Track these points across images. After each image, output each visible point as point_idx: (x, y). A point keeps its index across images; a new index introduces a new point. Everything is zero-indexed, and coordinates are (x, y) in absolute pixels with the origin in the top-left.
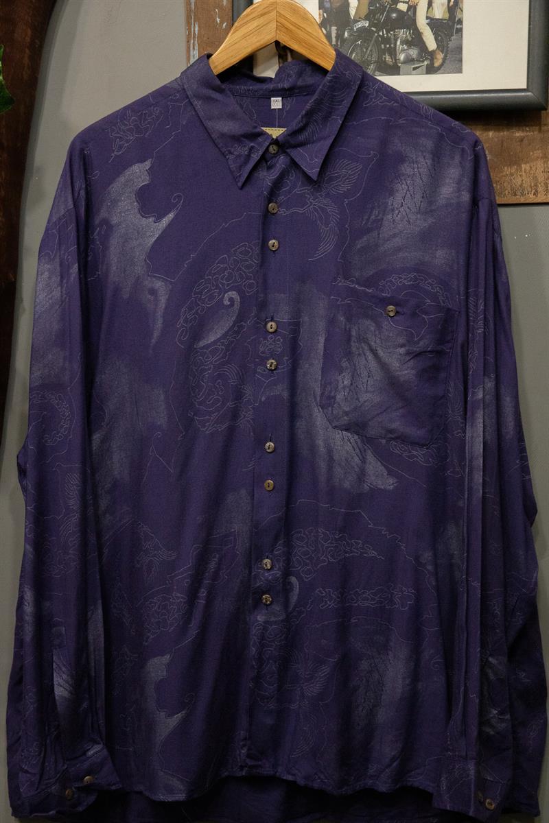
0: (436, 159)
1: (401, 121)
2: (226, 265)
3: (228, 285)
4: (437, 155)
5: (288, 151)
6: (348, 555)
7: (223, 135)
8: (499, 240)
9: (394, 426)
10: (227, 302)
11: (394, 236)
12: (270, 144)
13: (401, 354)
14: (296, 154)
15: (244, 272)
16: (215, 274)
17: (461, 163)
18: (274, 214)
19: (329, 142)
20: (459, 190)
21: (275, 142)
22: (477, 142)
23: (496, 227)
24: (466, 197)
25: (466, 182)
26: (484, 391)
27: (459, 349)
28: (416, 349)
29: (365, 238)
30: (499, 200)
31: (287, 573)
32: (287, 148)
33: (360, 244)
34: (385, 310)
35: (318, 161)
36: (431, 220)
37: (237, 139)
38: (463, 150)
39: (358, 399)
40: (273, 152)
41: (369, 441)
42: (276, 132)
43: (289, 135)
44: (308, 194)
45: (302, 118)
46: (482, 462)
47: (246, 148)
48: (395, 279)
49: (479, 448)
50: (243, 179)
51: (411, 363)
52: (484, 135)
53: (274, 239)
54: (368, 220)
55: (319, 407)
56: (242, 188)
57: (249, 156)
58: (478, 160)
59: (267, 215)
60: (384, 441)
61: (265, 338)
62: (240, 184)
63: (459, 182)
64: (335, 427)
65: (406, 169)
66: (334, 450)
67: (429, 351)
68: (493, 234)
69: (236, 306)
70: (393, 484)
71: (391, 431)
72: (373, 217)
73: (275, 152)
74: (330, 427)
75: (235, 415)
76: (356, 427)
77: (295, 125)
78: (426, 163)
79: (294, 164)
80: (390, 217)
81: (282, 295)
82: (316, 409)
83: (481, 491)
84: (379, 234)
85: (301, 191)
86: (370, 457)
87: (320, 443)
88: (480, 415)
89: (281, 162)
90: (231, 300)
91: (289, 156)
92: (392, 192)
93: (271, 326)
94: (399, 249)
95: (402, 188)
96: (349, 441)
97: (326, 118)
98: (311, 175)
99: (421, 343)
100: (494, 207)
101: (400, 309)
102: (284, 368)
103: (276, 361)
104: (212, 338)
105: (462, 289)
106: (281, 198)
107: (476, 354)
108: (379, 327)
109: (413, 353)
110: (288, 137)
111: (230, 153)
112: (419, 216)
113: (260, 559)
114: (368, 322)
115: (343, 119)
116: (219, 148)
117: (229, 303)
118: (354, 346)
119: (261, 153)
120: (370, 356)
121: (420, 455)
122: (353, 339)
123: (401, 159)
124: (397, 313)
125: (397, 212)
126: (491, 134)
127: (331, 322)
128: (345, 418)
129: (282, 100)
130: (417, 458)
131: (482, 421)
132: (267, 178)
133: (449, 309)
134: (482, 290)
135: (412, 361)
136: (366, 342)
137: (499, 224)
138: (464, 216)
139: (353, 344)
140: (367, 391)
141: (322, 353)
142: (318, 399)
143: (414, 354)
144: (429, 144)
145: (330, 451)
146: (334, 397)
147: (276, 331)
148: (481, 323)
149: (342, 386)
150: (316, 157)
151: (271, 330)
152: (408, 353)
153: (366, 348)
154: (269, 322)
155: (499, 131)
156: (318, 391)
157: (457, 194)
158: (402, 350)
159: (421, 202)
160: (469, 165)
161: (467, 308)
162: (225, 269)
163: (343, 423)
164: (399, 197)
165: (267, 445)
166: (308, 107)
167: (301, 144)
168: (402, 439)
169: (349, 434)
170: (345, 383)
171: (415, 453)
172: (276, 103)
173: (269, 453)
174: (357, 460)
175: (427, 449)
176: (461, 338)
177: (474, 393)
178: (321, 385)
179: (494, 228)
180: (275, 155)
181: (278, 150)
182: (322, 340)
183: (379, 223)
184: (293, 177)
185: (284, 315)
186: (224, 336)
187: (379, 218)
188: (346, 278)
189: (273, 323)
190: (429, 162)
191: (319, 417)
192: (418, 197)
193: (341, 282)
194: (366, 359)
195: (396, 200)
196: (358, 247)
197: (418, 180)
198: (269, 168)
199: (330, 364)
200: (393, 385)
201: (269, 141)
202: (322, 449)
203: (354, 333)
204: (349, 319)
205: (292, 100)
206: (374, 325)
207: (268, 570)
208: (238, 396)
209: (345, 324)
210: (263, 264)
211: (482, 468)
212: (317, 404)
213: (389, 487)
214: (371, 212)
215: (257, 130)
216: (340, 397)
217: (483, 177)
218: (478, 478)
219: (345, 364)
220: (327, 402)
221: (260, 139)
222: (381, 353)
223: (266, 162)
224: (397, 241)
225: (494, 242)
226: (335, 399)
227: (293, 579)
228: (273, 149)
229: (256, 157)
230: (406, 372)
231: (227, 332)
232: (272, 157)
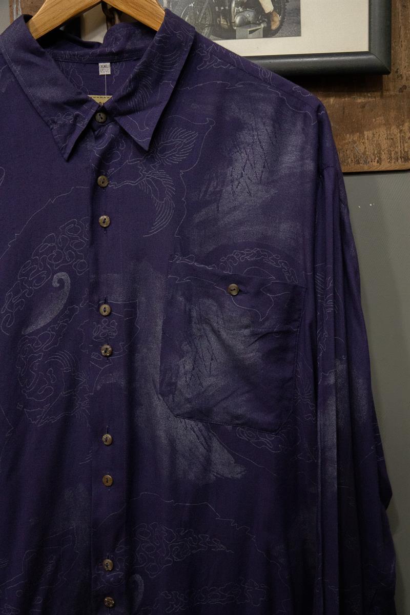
0: (277, 126)
1: (239, 86)
2: (54, 244)
3: (58, 265)
4: (278, 121)
5: (116, 119)
6: (194, 552)
7: (44, 103)
8: (346, 211)
9: (240, 411)
10: (56, 284)
11: (235, 208)
12: (97, 112)
13: (245, 336)
14: (125, 122)
15: (75, 251)
16: (42, 254)
17: (303, 129)
18: (104, 188)
19: (161, 108)
20: (302, 158)
21: (102, 109)
22: (320, 108)
23: (342, 198)
24: (310, 166)
25: (310, 150)
26: (336, 375)
27: (307, 328)
28: (262, 330)
29: (203, 212)
30: (344, 169)
31: (130, 572)
32: (115, 116)
33: (197, 218)
34: (227, 289)
35: (149, 129)
36: (273, 191)
37: (60, 107)
38: (305, 115)
39: (201, 384)
40: (100, 120)
41: (213, 427)
42: (102, 100)
43: (116, 101)
44: (141, 166)
45: (130, 82)
46: (335, 454)
47: (71, 117)
48: (237, 255)
49: (332, 438)
50: (69, 151)
51: (257, 345)
52: (325, 101)
53: (106, 215)
54: (206, 192)
55: (160, 396)
56: (68, 160)
57: (74, 125)
58: (321, 125)
59: (96, 188)
60: (230, 428)
61: (98, 323)
62: (66, 156)
63: (303, 149)
64: (177, 416)
65: (245, 136)
66: (177, 440)
67: (275, 332)
68: (340, 206)
69: (66, 287)
70: (241, 472)
71: (238, 417)
72: (211, 189)
73: (102, 120)
74: (172, 416)
75: (69, 404)
76: (200, 414)
77: (122, 90)
78: (266, 130)
79: (123, 133)
80: (229, 188)
81: (116, 275)
82: (155, 397)
83: (336, 486)
84: (218, 207)
85: (132, 162)
86: (216, 444)
87: (161, 434)
88: (332, 402)
89: (110, 131)
90: (61, 281)
91: (119, 125)
92: (230, 162)
93: (105, 309)
94: (241, 223)
95: (241, 158)
96: (192, 429)
97: (157, 82)
98: (142, 145)
99: (267, 324)
100: (339, 176)
101: (242, 288)
102: (119, 354)
103: (112, 347)
104: (41, 323)
105: (309, 265)
106: (111, 170)
107: (326, 335)
108: (221, 306)
109: (259, 334)
110: (116, 104)
111: (54, 122)
112: (260, 187)
113: (100, 559)
114: (209, 302)
115: (175, 83)
116: (42, 118)
117: (58, 285)
118: (195, 327)
119: (86, 121)
120: (213, 338)
121: (268, 441)
122: (194, 320)
123: (239, 126)
124: (240, 292)
125: (236, 183)
126: (332, 100)
127: (170, 303)
128: (188, 405)
129: (111, 66)
130: (266, 445)
131: (334, 408)
132: (95, 148)
133: (295, 287)
134: (330, 266)
135: (257, 342)
136: (208, 322)
137: (346, 194)
138: (309, 187)
139: (194, 325)
140: (210, 376)
141: (160, 337)
142: (158, 386)
143: (260, 336)
144: (270, 109)
145: (172, 442)
146: (175, 384)
147: (110, 314)
148: (330, 302)
149: (183, 371)
150: (147, 125)
151: (104, 314)
152: (253, 334)
153: (208, 328)
154: (102, 304)
155: (340, 97)
156: (157, 378)
157: (300, 163)
158: (246, 332)
159: (262, 172)
160: (312, 132)
161: (315, 284)
162: (52, 248)
163: (185, 411)
164: (238, 166)
165: (104, 437)
166: (136, 70)
167: (130, 112)
168: (249, 424)
169: (192, 423)
170: (187, 367)
171: (262, 439)
172: (105, 69)
173: (107, 446)
174: (202, 449)
175: (276, 435)
176: (309, 318)
177: (325, 378)
178: (160, 371)
179: (340, 199)
180: (103, 124)
181: (107, 119)
182: (160, 322)
183: (218, 194)
184: (123, 146)
185: (119, 297)
186: (55, 320)
187: (218, 189)
188: (184, 254)
189: (106, 306)
190: (269, 129)
191: (159, 406)
192: (259, 167)
193: (179, 260)
194: (208, 341)
195: (236, 170)
196: (197, 220)
197: (258, 149)
198: (97, 138)
199: (169, 348)
200: (238, 368)
201: (95, 108)
202: (164, 441)
203: (194, 314)
204: (189, 299)
205: (122, 65)
206: (215, 304)
207: (110, 571)
208: (73, 383)
209: (185, 306)
210: (93, 242)
211: (336, 460)
212: (157, 392)
213: (237, 476)
214: (209, 184)
215: (83, 96)
216: (181, 383)
217: (327, 144)
218: (332, 470)
219: (185, 347)
220: (168, 389)
221: (85, 107)
222: (224, 334)
223: (94, 131)
224: (238, 215)
225: (341, 213)
226: (176, 386)
227: (138, 577)
228: (100, 117)
229: (81, 126)
230: (252, 354)
231: (58, 316)
232: (100, 127)
